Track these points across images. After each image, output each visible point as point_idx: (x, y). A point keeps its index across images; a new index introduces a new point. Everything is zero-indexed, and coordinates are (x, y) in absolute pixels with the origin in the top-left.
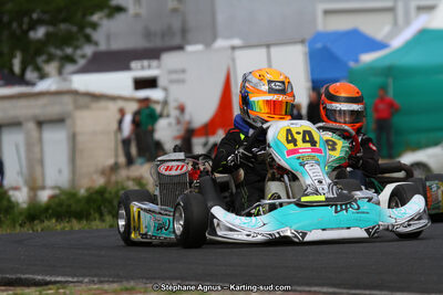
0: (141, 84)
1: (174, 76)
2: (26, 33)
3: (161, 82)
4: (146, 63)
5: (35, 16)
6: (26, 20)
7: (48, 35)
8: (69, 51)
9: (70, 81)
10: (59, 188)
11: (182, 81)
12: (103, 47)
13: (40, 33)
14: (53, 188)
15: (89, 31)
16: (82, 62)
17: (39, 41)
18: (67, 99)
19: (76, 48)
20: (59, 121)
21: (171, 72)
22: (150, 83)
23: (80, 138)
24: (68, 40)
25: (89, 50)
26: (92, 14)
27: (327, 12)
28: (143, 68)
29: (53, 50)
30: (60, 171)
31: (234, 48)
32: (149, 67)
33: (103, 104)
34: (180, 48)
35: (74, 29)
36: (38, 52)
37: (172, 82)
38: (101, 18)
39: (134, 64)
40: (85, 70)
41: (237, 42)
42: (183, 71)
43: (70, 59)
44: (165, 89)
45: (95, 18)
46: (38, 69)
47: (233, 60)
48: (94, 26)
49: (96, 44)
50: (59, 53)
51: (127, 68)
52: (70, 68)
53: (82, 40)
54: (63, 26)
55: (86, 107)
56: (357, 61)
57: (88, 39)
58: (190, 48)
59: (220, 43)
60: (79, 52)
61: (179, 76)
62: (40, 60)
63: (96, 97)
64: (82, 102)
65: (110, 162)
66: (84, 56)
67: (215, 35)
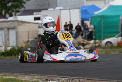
0: (36, 19)
2: (6, 4)
3: (41, 18)
4: (37, 13)
7: (12, 5)
8: (17, 9)
9: (17, 18)
10: (13, 47)
12: (26, 8)
13: (10, 4)
14: (11, 47)
15: (23, 4)
17: (10, 7)
18: (16, 23)
19: (20, 8)
20: (14, 28)
21: (44, 16)
22: (38, 19)
23: (19, 33)
24: (17, 6)
25: (22, 9)
28: (37, 15)
29: (13, 9)
30: (13, 42)
31: (60, 10)
33: (25, 24)
34: (47, 9)
35: (19, 3)
36: (9, 10)
39: (34, 13)
41: (62, 8)
43: (18, 12)
47: (60, 13)
49: (25, 8)
50: (15, 10)
51: (33, 14)
52: (18, 14)
53: (21, 6)
54: (16, 3)
55: (21, 25)
57: (23, 6)
58: (49, 9)
59: (57, 8)
60: (20, 10)
62: (10, 12)
63: (23, 22)
64: (20, 23)
65: (27, 40)
66: (21, 11)
67: (57, 6)
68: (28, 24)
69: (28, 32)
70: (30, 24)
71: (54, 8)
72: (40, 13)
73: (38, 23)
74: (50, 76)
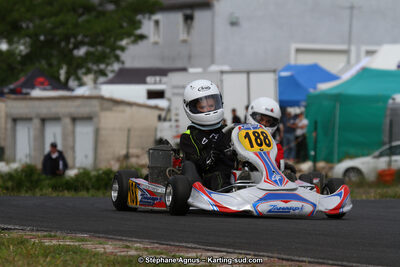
0: (152, 95)
1: (176, 91)
2: (71, 51)
3: (167, 95)
4: (158, 78)
5: (80, 38)
6: (72, 40)
7: (88, 54)
8: (102, 66)
9: (100, 89)
10: (84, 169)
13: (82, 52)
14: (79, 168)
15: (118, 52)
16: (111, 75)
17: (80, 58)
18: (95, 102)
19: (108, 65)
20: (88, 118)
21: (174, 87)
22: (159, 95)
23: (103, 133)
24: (102, 58)
25: (116, 66)
26: (122, 39)
27: (298, 51)
28: (155, 83)
29: (90, 65)
30: (86, 157)
31: (222, 72)
32: (160, 82)
33: (121, 108)
34: (184, 70)
35: (108, 50)
36: (79, 66)
37: (174, 94)
38: (127, 44)
39: (149, 79)
40: (111, 82)
41: (226, 68)
43: (103, 73)
44: (169, 100)
45: (124, 43)
46: (78, 79)
47: (222, 81)
48: (123, 49)
49: (123, 63)
50: (95, 68)
51: (143, 82)
52: (102, 79)
53: (113, 59)
54: (99, 48)
55: (109, 109)
56: (315, 88)
57: (117, 58)
58: (192, 70)
60: (110, 68)
61: (180, 90)
62: (81, 72)
63: (116, 102)
64: (107, 104)
65: (124, 152)
66: (112, 71)
67: (213, 62)
68: (128, 109)
69: (129, 130)
70: (134, 109)
71: (205, 67)
72: (164, 79)
73: (156, 107)
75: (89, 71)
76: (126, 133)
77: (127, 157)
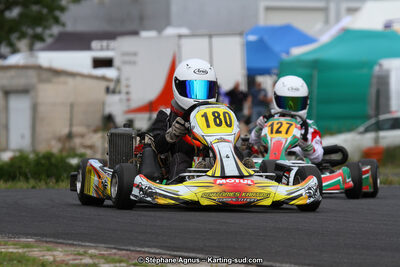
0: (99, 63)
1: (127, 58)
2: (2, 12)
3: (116, 62)
4: (105, 43)
7: (21, 15)
8: (39, 30)
9: (37, 57)
10: (21, 151)
11: (134, 63)
12: (70, 28)
13: (14, 13)
14: (14, 151)
15: (57, 13)
16: (49, 41)
17: (13, 20)
18: (32, 73)
19: (45, 27)
20: (25, 91)
21: (125, 54)
22: (106, 63)
23: (41, 109)
24: (38, 20)
25: (56, 30)
27: (268, 9)
28: (102, 49)
29: (24, 29)
30: (23, 137)
31: (180, 36)
32: (108, 49)
33: (62, 79)
34: (135, 33)
35: (45, 11)
36: (11, 30)
37: (125, 63)
38: (68, 3)
39: (95, 44)
40: (50, 48)
41: (184, 31)
42: (135, 54)
43: (39, 38)
44: (119, 69)
46: (11, 45)
47: (179, 47)
48: (62, 9)
49: (64, 25)
50: (30, 31)
51: (88, 48)
52: (39, 45)
53: (51, 21)
54: (35, 8)
55: (48, 81)
56: (288, 53)
57: (57, 21)
58: (144, 34)
59: (170, 31)
60: (48, 32)
61: (131, 58)
62: (14, 37)
63: (57, 73)
64: (45, 75)
65: (65, 131)
66: (51, 36)
67: (168, 23)
68: (70, 80)
69: (72, 106)
70: (79, 80)
71: (160, 30)
72: (113, 44)
73: (103, 78)
74: (139, 249)
75: (23, 36)
76: (69, 108)
77: (70, 136)
